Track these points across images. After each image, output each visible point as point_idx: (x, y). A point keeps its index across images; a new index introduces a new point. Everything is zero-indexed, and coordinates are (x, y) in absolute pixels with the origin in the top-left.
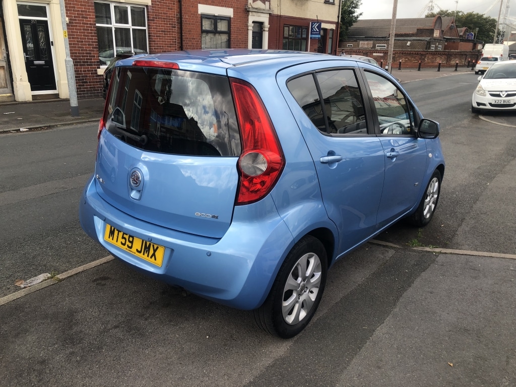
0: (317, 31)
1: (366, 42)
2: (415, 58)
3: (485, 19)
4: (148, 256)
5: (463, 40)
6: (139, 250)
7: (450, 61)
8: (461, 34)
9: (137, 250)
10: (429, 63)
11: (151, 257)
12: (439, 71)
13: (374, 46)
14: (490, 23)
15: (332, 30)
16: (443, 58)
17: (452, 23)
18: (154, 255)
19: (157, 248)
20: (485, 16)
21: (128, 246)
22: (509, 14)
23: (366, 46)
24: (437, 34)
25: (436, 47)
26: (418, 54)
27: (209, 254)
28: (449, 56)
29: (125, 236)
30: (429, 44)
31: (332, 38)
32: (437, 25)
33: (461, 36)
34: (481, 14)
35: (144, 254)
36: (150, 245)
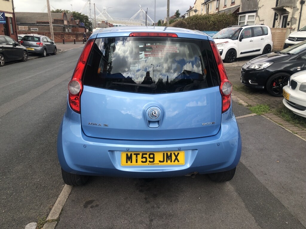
0: (2, 18)
1: (23, 27)
2: (58, 36)
3: (82, 15)
4: (171, 161)
5: (80, 27)
6: (162, 160)
7: (78, 38)
8: (77, 23)
9: (160, 161)
10: (67, 39)
11: (174, 161)
12: (75, 44)
13: (29, 29)
14: (85, 18)
15: (11, 18)
16: (74, 36)
17: (72, 17)
18: (176, 159)
19: (178, 154)
20: (82, 14)
21: (150, 162)
22: (92, 13)
23: (24, 29)
24: (66, 23)
25: (68, 30)
26: (59, 34)
27: (218, 144)
28: (77, 35)
29: (144, 156)
30: (64, 28)
31: (12, 23)
32: (65, 18)
33: (77, 24)
34: (80, 13)
35: (167, 162)
36: (171, 154)
